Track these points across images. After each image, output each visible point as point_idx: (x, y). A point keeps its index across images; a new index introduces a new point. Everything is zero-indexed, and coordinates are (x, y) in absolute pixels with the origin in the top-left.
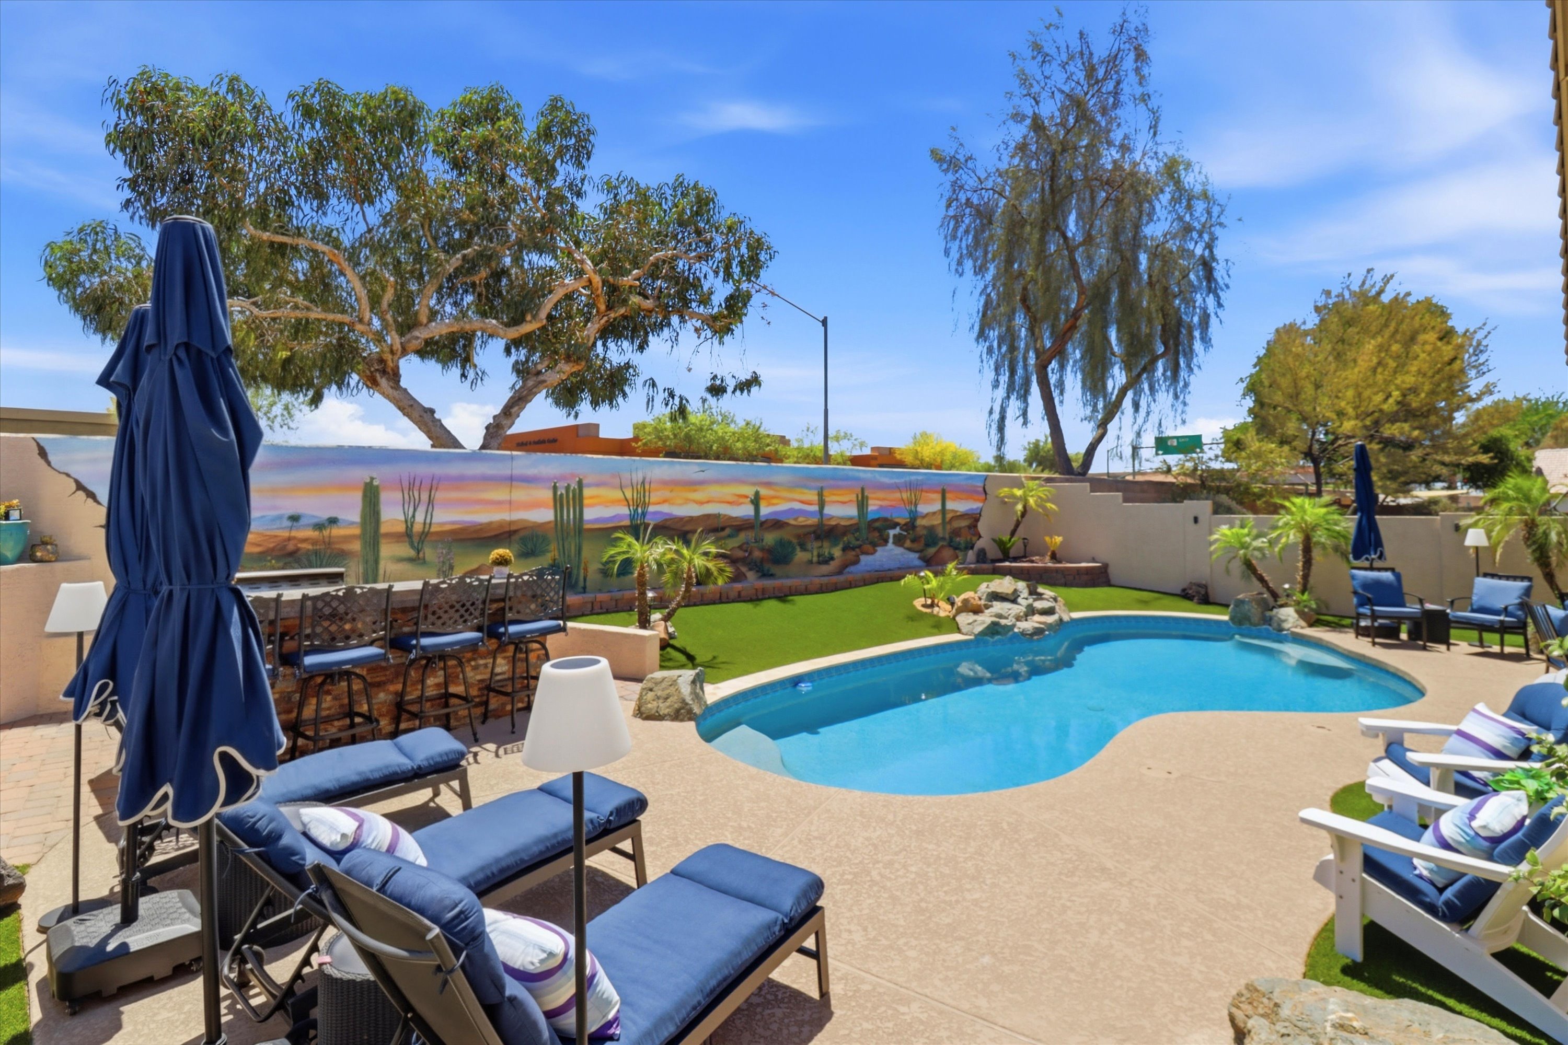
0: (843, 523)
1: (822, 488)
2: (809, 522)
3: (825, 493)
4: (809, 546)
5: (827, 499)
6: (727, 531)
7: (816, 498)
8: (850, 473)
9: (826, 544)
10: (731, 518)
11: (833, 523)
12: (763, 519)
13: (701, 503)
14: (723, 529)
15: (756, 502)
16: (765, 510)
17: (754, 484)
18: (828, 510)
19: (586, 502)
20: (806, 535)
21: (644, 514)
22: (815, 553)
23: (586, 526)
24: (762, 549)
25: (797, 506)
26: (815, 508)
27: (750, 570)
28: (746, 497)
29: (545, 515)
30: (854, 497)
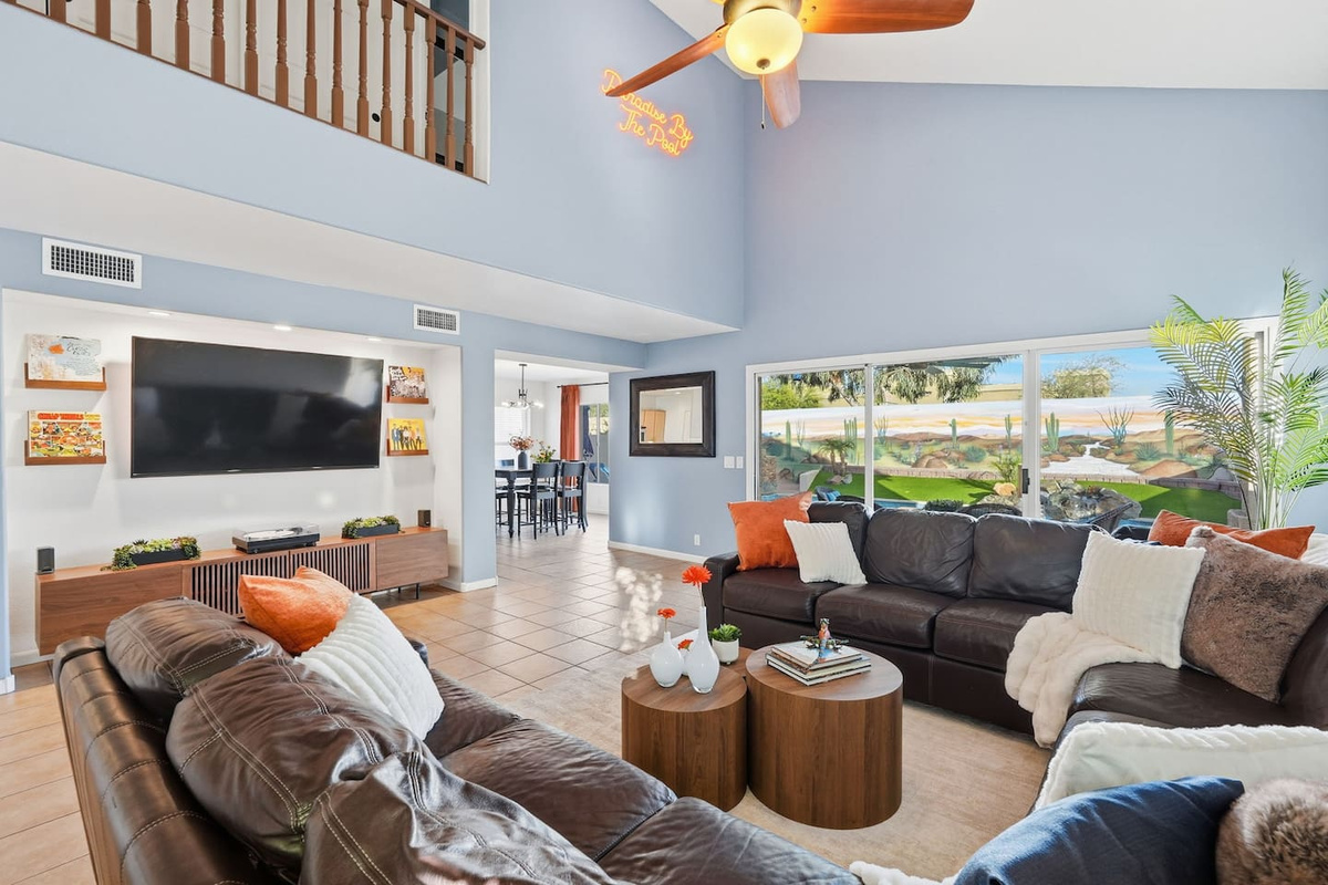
4: (998, 452)
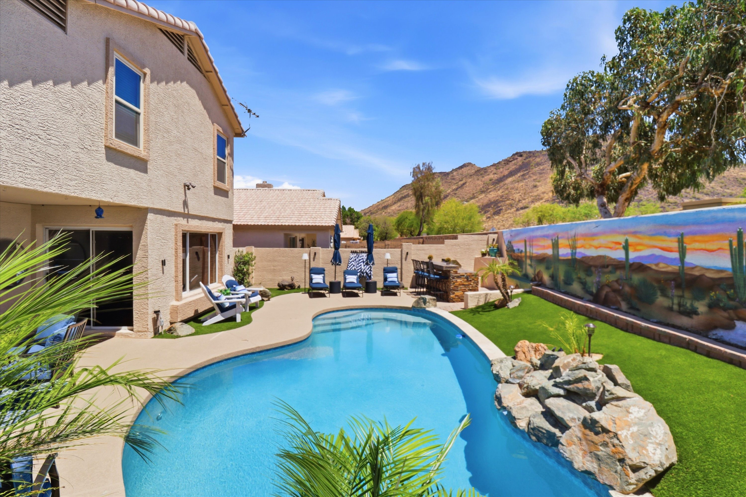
0: (709, 275)
1: (682, 235)
2: (670, 269)
3: (685, 240)
5: (688, 247)
6: (610, 268)
7: (675, 245)
8: (720, 215)
9: (687, 294)
10: (611, 259)
11: (697, 273)
12: (631, 262)
13: (597, 248)
14: (608, 266)
15: (626, 248)
16: (633, 255)
17: (625, 234)
18: (690, 259)
19: (560, 246)
20: (666, 280)
21: (575, 253)
22: (676, 301)
23: (561, 258)
24: (631, 286)
25: (658, 252)
26: (676, 255)
27: (624, 300)
28: (620, 244)
29: (550, 252)
30: (726, 244)
